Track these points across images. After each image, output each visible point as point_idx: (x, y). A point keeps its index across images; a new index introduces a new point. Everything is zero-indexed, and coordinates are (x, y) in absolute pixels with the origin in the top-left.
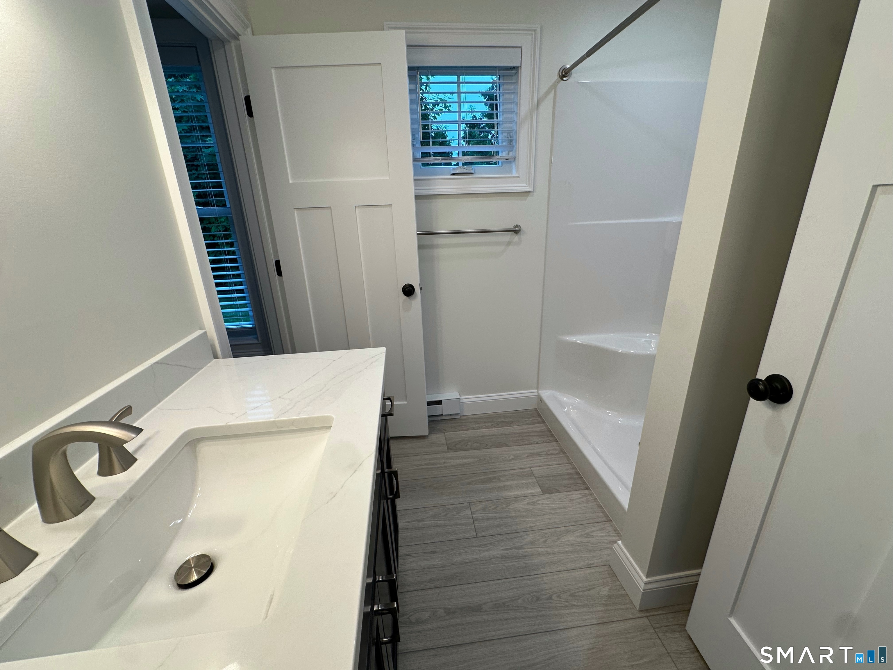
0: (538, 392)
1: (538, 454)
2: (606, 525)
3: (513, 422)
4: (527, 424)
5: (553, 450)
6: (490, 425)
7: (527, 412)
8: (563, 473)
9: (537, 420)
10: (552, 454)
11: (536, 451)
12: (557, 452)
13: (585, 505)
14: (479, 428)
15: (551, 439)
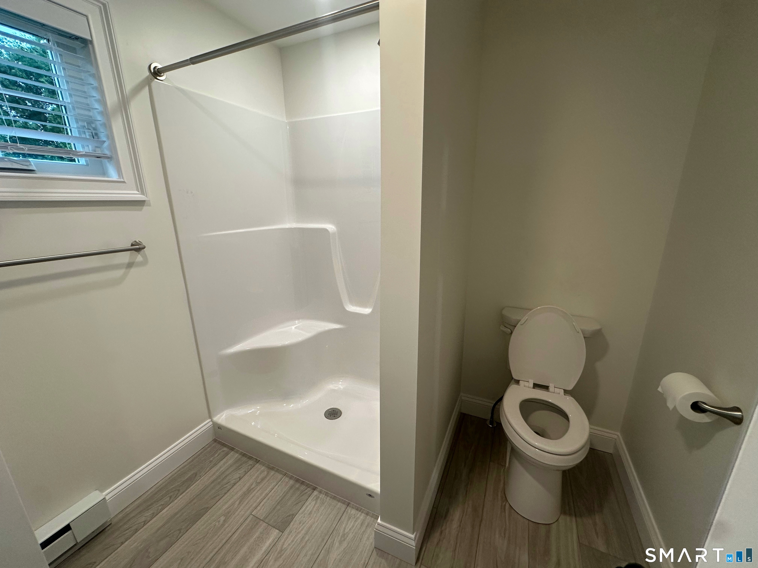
0: (212, 421)
1: (249, 491)
2: (349, 511)
3: (196, 474)
4: (215, 465)
5: (261, 473)
6: (169, 498)
7: (206, 449)
8: (285, 491)
9: (223, 451)
10: (263, 479)
11: (245, 489)
12: (266, 473)
13: (323, 508)
14: (153, 516)
15: (251, 463)
